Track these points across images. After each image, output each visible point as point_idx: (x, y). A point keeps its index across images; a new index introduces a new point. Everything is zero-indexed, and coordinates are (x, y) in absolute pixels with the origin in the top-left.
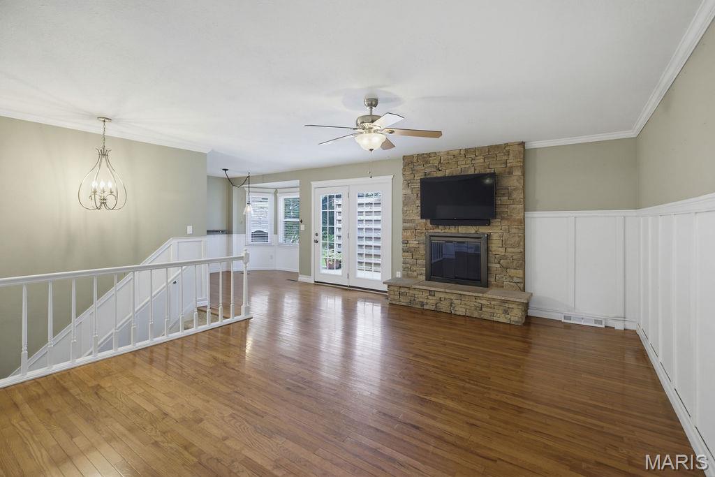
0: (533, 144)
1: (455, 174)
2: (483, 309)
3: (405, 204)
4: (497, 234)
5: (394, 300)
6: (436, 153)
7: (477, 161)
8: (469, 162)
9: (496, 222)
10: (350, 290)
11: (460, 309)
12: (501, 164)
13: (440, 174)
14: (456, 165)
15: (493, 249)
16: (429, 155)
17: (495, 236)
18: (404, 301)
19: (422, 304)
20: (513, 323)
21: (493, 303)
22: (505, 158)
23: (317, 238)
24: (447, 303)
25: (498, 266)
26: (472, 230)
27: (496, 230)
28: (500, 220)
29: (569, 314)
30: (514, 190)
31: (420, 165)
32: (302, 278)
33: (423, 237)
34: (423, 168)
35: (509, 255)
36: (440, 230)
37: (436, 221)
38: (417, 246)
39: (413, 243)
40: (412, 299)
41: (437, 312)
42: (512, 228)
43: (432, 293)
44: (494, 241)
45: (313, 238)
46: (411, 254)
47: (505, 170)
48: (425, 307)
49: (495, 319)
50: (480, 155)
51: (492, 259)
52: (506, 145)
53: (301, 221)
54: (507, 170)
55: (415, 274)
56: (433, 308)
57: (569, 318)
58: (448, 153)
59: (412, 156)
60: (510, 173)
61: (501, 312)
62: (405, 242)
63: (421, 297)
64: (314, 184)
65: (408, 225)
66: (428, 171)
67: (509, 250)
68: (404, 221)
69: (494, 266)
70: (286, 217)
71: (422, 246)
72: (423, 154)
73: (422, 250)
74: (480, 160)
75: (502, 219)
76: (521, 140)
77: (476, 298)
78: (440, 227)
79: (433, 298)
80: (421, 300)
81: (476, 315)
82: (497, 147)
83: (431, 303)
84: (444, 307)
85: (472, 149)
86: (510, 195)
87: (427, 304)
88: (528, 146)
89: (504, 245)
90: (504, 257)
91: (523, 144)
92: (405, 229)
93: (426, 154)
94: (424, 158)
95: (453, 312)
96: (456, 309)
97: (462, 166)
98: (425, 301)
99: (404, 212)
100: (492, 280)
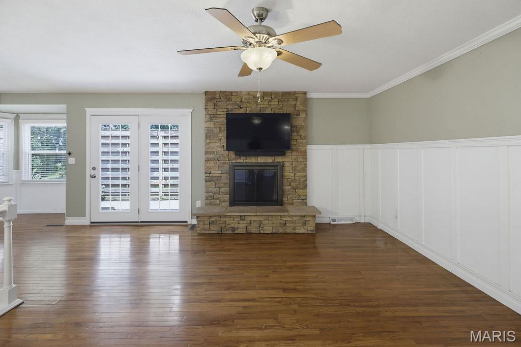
0: (312, 95)
1: (254, 113)
2: (287, 225)
3: (207, 137)
4: (288, 163)
5: (204, 229)
6: (237, 92)
7: (273, 103)
8: (266, 103)
9: (288, 153)
10: (141, 226)
11: (268, 228)
12: (291, 107)
13: (241, 111)
14: (255, 105)
15: (285, 175)
16: (231, 93)
17: (287, 164)
18: (214, 229)
19: (233, 229)
20: (310, 232)
21: (294, 219)
22: (294, 103)
23: (93, 173)
24: (256, 225)
25: (290, 187)
26: (269, 160)
27: (288, 160)
28: (290, 152)
29: (334, 217)
30: (301, 128)
31: (222, 101)
32: (70, 221)
33: (227, 168)
34: (225, 105)
35: (297, 178)
36: (242, 160)
37: (239, 153)
38: (220, 175)
39: (216, 173)
40: (223, 226)
41: (248, 235)
42: (300, 157)
43: (242, 218)
44: (287, 169)
45: (88, 172)
46: (213, 183)
47: (294, 113)
48: (237, 232)
49: (297, 231)
50: (275, 98)
51: (285, 182)
52: (295, 93)
53: (69, 154)
54: (296, 113)
55: (218, 201)
56: (244, 231)
57: (334, 220)
58: (249, 93)
59: (215, 93)
60: (298, 115)
61: (300, 225)
62: (208, 172)
63: (233, 223)
64: (89, 111)
65: (211, 156)
66: (230, 107)
67: (297, 174)
68: (207, 153)
69: (287, 188)
70: (33, 149)
71: (225, 175)
72: (226, 92)
73: (226, 179)
74: (275, 102)
75: (292, 150)
76: (305, 90)
77: (281, 216)
78: (242, 158)
79: (244, 222)
80: (233, 226)
81: (281, 231)
82: (289, 93)
83: (241, 227)
84: (253, 229)
85: (269, 92)
86: (298, 132)
87: (238, 228)
88: (308, 96)
89: (295, 171)
90: (294, 180)
91: (305, 93)
92: (207, 160)
93: (229, 92)
94: (227, 95)
95: (262, 232)
96: (265, 228)
97: (261, 106)
98: (236, 226)
99: (207, 144)
100: (285, 199)
